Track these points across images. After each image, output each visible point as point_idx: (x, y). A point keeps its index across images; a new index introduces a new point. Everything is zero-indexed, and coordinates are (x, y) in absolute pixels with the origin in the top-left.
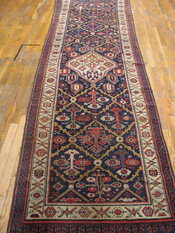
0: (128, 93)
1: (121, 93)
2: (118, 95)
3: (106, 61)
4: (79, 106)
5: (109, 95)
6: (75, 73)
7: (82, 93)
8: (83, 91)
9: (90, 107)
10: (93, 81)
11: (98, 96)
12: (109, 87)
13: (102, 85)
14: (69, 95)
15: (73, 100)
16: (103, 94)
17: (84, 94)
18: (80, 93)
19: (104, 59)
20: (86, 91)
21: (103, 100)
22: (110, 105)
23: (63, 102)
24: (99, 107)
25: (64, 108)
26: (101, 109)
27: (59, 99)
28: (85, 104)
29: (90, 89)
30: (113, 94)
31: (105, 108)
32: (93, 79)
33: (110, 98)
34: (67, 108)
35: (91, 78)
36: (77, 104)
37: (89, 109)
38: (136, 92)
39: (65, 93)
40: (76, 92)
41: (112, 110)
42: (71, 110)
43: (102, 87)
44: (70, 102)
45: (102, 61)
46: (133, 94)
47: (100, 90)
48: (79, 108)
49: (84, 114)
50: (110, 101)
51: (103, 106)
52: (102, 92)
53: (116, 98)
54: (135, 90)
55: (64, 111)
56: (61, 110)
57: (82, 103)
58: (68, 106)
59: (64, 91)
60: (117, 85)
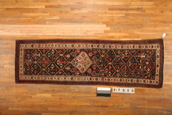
0: (65, 75)
1: (65, 73)
2: (64, 71)
3: (85, 68)
4: (58, 57)
5: (64, 68)
6: (77, 56)
7: (65, 58)
8: (66, 59)
9: (58, 61)
10: (72, 63)
11: (63, 64)
12: (68, 68)
13: (69, 66)
14: (64, 53)
15: (61, 55)
16: (64, 66)
17: (64, 59)
18: (65, 57)
21: (61, 66)
22: (58, 68)
23: (60, 51)
24: (58, 64)
25: (58, 52)
26: (57, 64)
27: (62, 50)
28: (59, 59)
29: (67, 61)
30: (64, 70)
31: (57, 66)
32: (73, 63)
33: (62, 68)
34: (57, 53)
35: (73, 62)
36: (59, 56)
37: (57, 60)
38: (65, 78)
39: (65, 52)
40: (65, 56)
41: (56, 68)
42: (57, 54)
43: (68, 66)
44: (61, 54)
45: (85, 67)
46: (64, 77)
47: (66, 65)
48: (57, 57)
49: (55, 58)
50: (60, 68)
51: (58, 65)
52: (65, 66)
53: (62, 71)
54: (67, 78)
55: (56, 52)
56: (57, 51)
57: (59, 58)
58: (59, 53)
59: (66, 51)
60: (69, 71)
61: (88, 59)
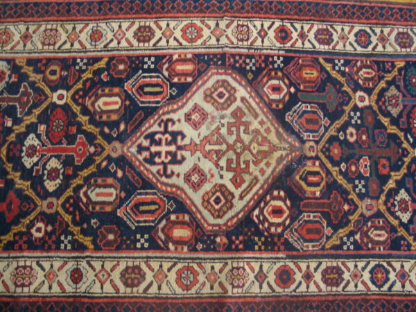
0: (73, 249)
1: (76, 229)
2: (68, 218)
3: (237, 193)
4: (37, 112)
5: (69, 192)
6: (172, 98)
7: (84, 119)
8: (92, 121)
9: (31, 140)
10: (134, 150)
11: (67, 162)
12: (103, 195)
13: (114, 175)
14: (79, 85)
15: (60, 97)
16: (75, 176)
17: (79, 125)
18: (85, 111)
19: (250, 187)
20: (90, 128)
21: (53, 174)
22: (30, 193)
23: (53, 73)
24: (28, 162)
25: (34, 77)
26: (19, 166)
27: (67, 64)
28: (42, 128)
29: (100, 140)
30: (74, 205)
31: (22, 178)
32: (141, 149)
33: (58, 193)
34: (32, 85)
35: (146, 143)
36: (44, 106)
37: (22, 137)
38: (76, 276)
39: (89, 75)
40: (88, 102)
41: (11, 194)
42: (25, 93)
43: (104, 173)
44: (54, 90)
45: (237, 182)
46: (71, 265)
47: (92, 168)
48: (29, 113)
49: (9, 124)
50: (45, 195)
51: (27, 174)
52: (85, 173)
53: (57, 213)
54: (89, 275)
55: (23, 77)
56: (28, 70)
57: (44, 118)
58: (42, 85)
59: (98, 72)
60: (110, 219)
61: (255, 125)
